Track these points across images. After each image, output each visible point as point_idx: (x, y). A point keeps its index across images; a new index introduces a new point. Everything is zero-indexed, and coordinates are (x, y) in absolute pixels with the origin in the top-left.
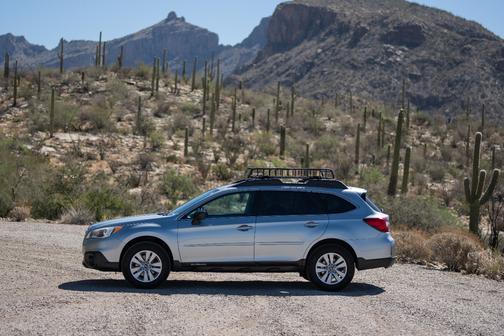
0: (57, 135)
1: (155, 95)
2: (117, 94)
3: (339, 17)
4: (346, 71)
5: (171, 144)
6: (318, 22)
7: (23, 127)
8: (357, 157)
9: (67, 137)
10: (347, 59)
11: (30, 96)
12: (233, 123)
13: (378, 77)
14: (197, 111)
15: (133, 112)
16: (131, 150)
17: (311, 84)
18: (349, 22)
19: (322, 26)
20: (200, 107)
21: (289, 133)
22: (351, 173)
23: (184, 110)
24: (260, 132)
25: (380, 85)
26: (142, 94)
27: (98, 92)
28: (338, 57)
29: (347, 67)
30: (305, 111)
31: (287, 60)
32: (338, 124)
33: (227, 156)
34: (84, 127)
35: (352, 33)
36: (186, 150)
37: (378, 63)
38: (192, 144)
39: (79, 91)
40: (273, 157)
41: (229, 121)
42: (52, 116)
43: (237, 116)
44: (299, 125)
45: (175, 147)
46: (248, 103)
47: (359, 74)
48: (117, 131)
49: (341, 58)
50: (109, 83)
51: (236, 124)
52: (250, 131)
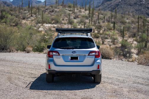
0: (44, 25)
1: (74, 12)
2: (62, 12)
4: (128, 6)
5: (80, 27)
7: (34, 22)
9: (47, 25)
10: (128, 3)
11: (36, 13)
12: (98, 21)
13: (138, 8)
14: (87, 17)
15: (67, 17)
17: (118, 10)
21: (116, 24)
23: (83, 17)
24: (107, 23)
25: (138, 10)
26: (70, 12)
27: (56, 12)
30: (120, 17)
31: (111, 4)
32: (130, 21)
33: (97, 30)
34: (52, 22)
37: (138, 4)
38: (86, 27)
39: (51, 12)
40: (111, 31)
41: (97, 20)
42: (42, 18)
43: (99, 18)
44: (118, 21)
46: (102, 14)
47: (132, 7)
48: (62, 23)
49: (127, 3)
50: (60, 9)
51: (99, 21)
52: (104, 23)
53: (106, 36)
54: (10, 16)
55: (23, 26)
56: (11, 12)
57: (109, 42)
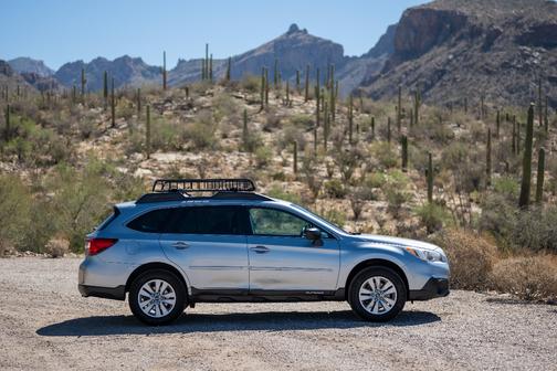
0: (154, 156)
1: (264, 107)
2: (223, 109)
3: (470, 20)
4: (480, 77)
5: (280, 160)
6: (448, 26)
7: (120, 149)
8: (489, 165)
9: (166, 158)
10: (481, 64)
11: (130, 116)
12: (351, 135)
13: (514, 82)
14: (311, 123)
15: (239, 127)
16: (235, 168)
17: (443, 93)
18: (481, 25)
19: (453, 31)
20: (315, 119)
21: (413, 143)
22: (482, 184)
23: (296, 123)
24: (380, 143)
25: (517, 90)
26: (251, 107)
27: (202, 108)
28: (471, 62)
29: (480, 73)
30: (431, 118)
31: (416, 69)
32: (468, 131)
33: (342, 171)
34: (186, 146)
35: (484, 36)
36: (295, 166)
37: (514, 67)
38: (303, 159)
39: (182, 108)
40: (395, 169)
41: (345, 133)
42: (148, 134)
43: (354, 127)
44: (424, 133)
45: (284, 164)
46: (368, 112)
47: (494, 79)
48: (221, 149)
49: (474, 64)
50: (216, 97)
51: (354, 136)
52: (370, 142)
53: (374, 189)
54: (35, 129)
55: (79, 163)
56: (42, 112)
57: (380, 209)
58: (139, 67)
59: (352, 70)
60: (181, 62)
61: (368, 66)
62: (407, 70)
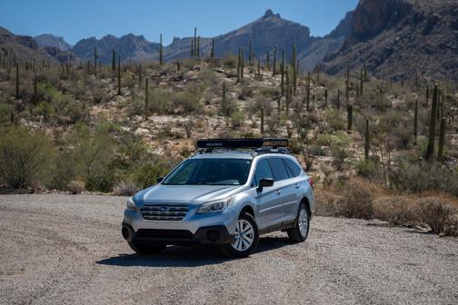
0: (151, 118)
1: (240, 80)
2: (207, 81)
3: (414, 8)
4: (421, 55)
5: (251, 122)
6: (396, 13)
7: (124, 112)
8: (415, 130)
9: (161, 120)
10: (422, 45)
11: (133, 86)
12: (308, 103)
13: (450, 60)
14: (277, 93)
15: (219, 96)
16: (215, 129)
17: (391, 68)
18: (423, 13)
19: (399, 17)
20: (280, 91)
21: (358, 111)
22: (410, 144)
23: (264, 93)
24: (332, 110)
26: (229, 80)
27: (190, 80)
28: (414, 43)
29: (422, 52)
30: (374, 90)
31: (369, 48)
32: (403, 101)
33: (299, 132)
34: (176, 111)
35: (425, 22)
36: (262, 129)
37: (450, 47)
38: (269, 122)
39: (175, 80)
40: (342, 131)
41: (304, 102)
42: (147, 101)
43: (311, 97)
44: (367, 103)
45: (254, 126)
46: (323, 86)
47: (432, 57)
48: (204, 113)
49: (417, 45)
50: (202, 71)
51: (311, 104)
52: (323, 109)
53: (323, 147)
54: (57, 95)
55: (92, 123)
56: (63, 81)
57: (327, 162)
58: (141, 43)
59: (316, 48)
60: (176, 40)
61: (330, 45)
62: (361, 48)
